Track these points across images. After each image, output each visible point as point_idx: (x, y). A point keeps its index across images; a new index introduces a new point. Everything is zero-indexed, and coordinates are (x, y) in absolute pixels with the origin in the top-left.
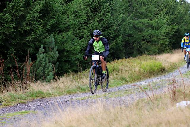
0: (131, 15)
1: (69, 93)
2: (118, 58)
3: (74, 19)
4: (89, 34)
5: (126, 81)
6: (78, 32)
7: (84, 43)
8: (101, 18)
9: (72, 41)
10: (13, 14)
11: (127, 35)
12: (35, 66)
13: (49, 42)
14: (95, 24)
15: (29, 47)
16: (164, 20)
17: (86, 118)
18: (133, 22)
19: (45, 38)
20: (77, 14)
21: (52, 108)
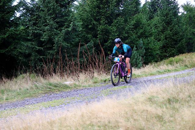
1: (152, 75)
2: (183, 53)
5: (188, 67)
7: (161, 44)
10: (117, 27)
13: (140, 44)
17: (162, 90)
19: (137, 41)
21: (141, 84)
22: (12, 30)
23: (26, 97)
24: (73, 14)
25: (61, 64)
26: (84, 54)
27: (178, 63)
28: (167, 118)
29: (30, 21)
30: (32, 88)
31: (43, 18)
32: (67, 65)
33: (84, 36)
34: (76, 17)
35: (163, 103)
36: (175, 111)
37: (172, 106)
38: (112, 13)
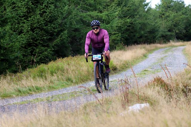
0: (78, 7)
3: (11, 12)
4: (29, 28)
6: (16, 26)
8: (43, 11)
9: (10, 36)
11: (73, 29)
14: (36, 17)
16: (115, 12)
18: (80, 15)
20: (15, 6)
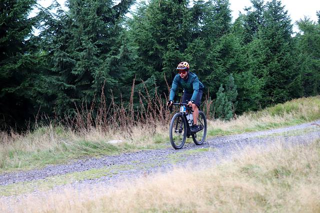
1: (247, 131)
2: (298, 97)
5: (305, 119)
7: (263, 82)
10: (194, 54)
12: (215, 104)
13: (229, 81)
15: (209, 85)
17: (265, 156)
19: (225, 77)
21: (231, 146)
22: (26, 56)
23: (49, 164)
24: (124, 33)
25: (104, 112)
26: (141, 96)
27: (290, 113)
28: (273, 200)
29: (55, 42)
30: (57, 149)
31: (77, 38)
32: (113, 113)
33: (141, 67)
34: (129, 37)
35: (266, 176)
36: (285, 189)
37: (280, 181)
38: (187, 32)
